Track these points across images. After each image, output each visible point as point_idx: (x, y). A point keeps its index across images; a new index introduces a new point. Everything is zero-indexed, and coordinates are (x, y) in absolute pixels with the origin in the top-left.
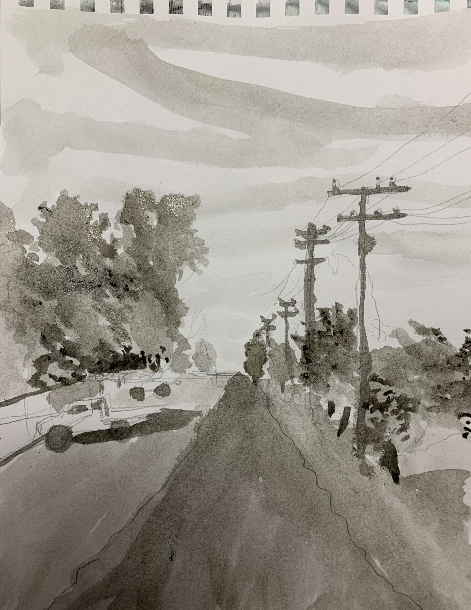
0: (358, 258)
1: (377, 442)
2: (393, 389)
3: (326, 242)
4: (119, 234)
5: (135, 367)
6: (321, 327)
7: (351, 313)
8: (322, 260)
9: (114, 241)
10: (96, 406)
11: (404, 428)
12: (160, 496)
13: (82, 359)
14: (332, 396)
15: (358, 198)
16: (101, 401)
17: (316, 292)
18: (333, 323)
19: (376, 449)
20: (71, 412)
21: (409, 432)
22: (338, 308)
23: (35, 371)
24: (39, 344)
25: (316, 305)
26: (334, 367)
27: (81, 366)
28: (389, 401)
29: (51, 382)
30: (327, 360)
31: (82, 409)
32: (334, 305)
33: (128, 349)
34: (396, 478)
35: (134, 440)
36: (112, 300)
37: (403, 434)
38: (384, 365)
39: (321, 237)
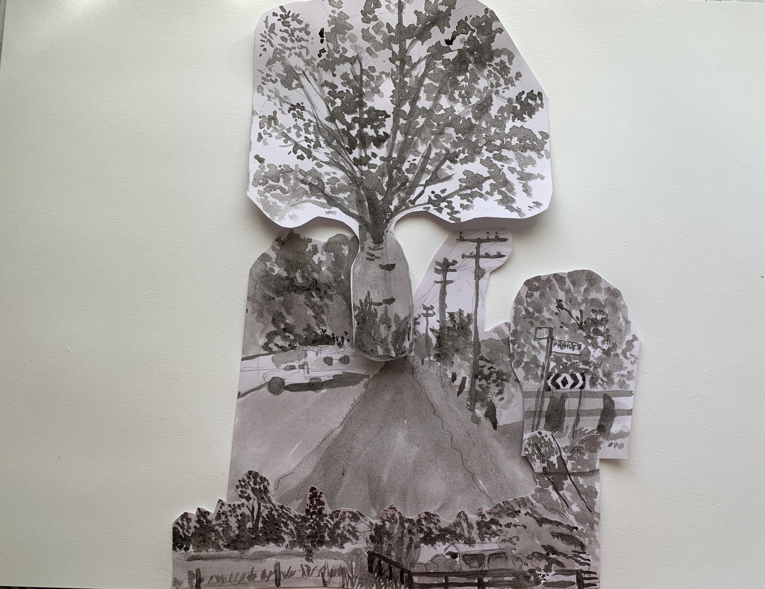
0: (474, 282)
1: (483, 401)
2: (494, 366)
3: (454, 270)
4: (323, 258)
5: (327, 344)
6: (450, 324)
7: (469, 316)
8: (452, 282)
9: (320, 262)
10: (302, 367)
11: (500, 392)
12: (338, 431)
13: (296, 335)
14: (455, 369)
15: (475, 244)
16: (305, 364)
17: (447, 302)
18: (458, 322)
19: (482, 406)
20: (285, 369)
21: (503, 395)
22: (461, 312)
23: (266, 340)
24: (270, 324)
25: (447, 310)
26: (457, 350)
27: (295, 340)
28: (491, 374)
29: (275, 349)
30: (452, 346)
31: (292, 368)
32: (458, 311)
33: (324, 331)
34: (495, 425)
35: (324, 391)
36: (316, 299)
37: (500, 396)
38: (488, 350)
39: (451, 267)
